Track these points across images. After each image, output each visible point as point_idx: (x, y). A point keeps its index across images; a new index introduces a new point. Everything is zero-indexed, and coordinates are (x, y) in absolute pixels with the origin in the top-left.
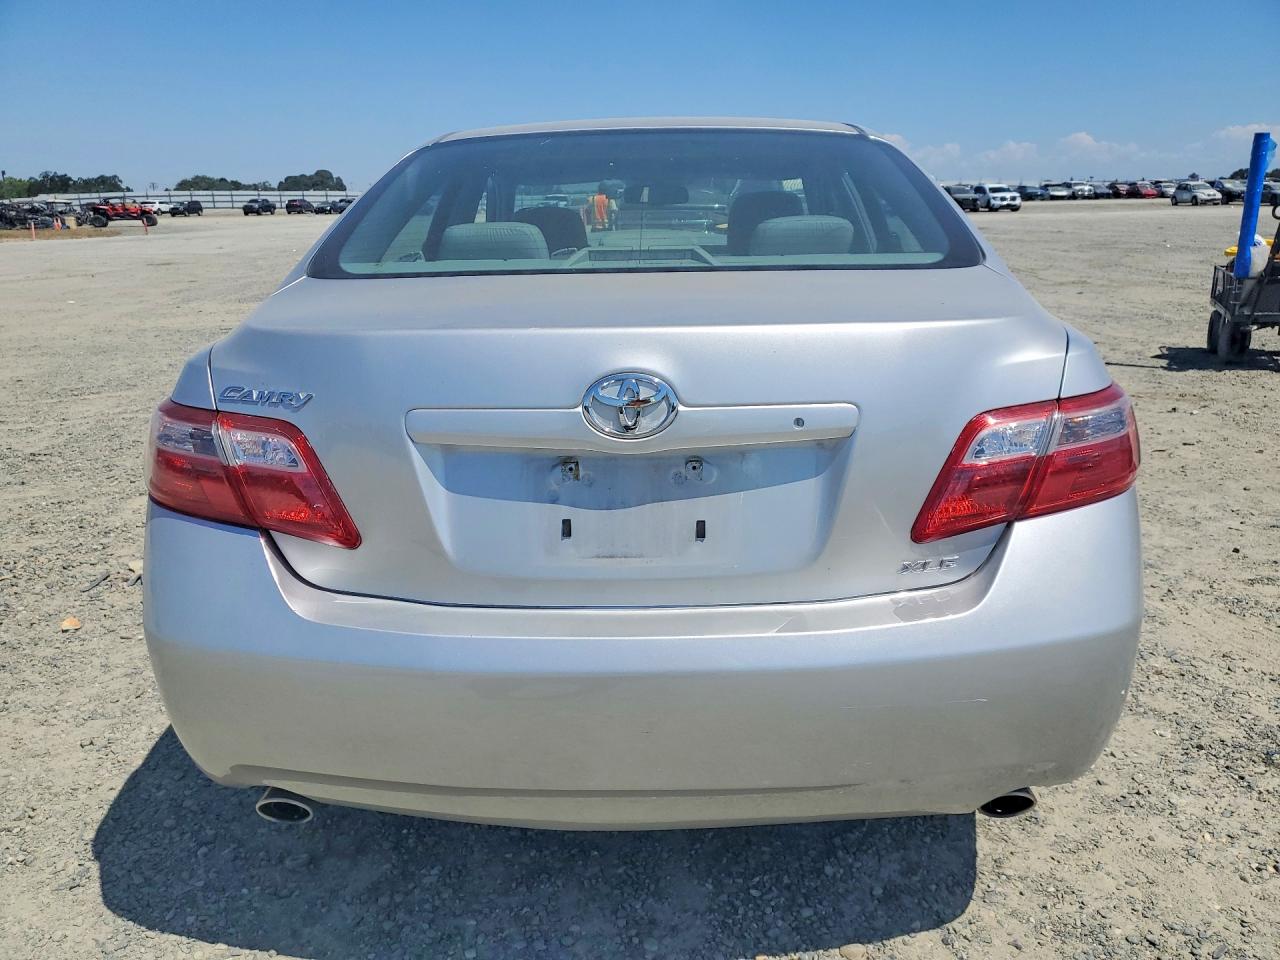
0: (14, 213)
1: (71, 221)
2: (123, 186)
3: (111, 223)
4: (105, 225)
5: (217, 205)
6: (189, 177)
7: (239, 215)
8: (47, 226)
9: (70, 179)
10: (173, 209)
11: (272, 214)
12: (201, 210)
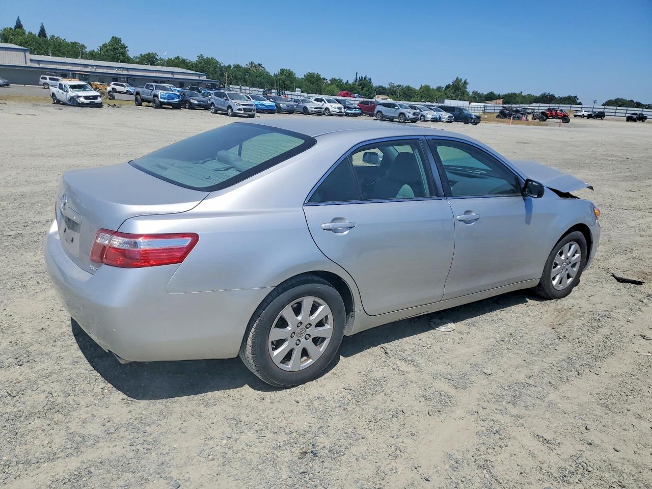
0: (508, 112)
1: (530, 117)
2: (578, 101)
3: (548, 120)
4: (545, 120)
5: (617, 114)
6: (613, 98)
7: (623, 121)
8: (519, 118)
9: (554, 96)
10: (589, 115)
11: (643, 122)
12: (604, 117)
